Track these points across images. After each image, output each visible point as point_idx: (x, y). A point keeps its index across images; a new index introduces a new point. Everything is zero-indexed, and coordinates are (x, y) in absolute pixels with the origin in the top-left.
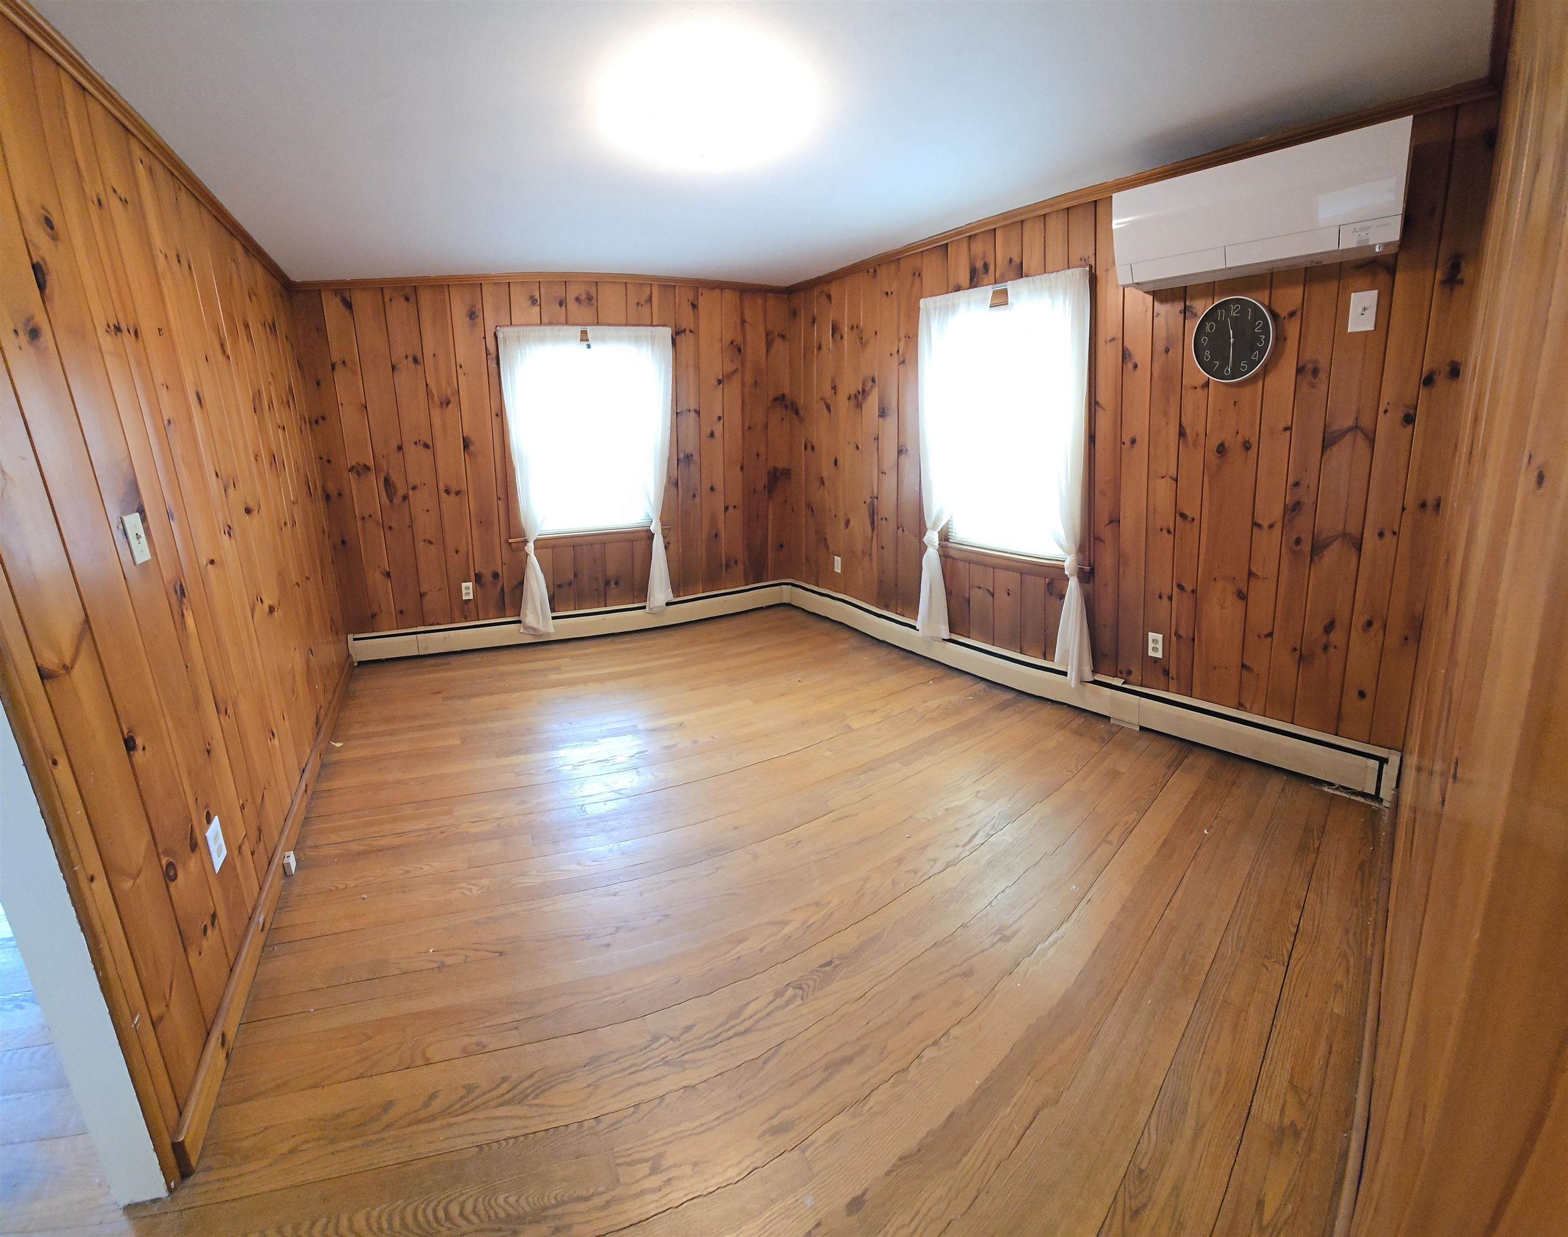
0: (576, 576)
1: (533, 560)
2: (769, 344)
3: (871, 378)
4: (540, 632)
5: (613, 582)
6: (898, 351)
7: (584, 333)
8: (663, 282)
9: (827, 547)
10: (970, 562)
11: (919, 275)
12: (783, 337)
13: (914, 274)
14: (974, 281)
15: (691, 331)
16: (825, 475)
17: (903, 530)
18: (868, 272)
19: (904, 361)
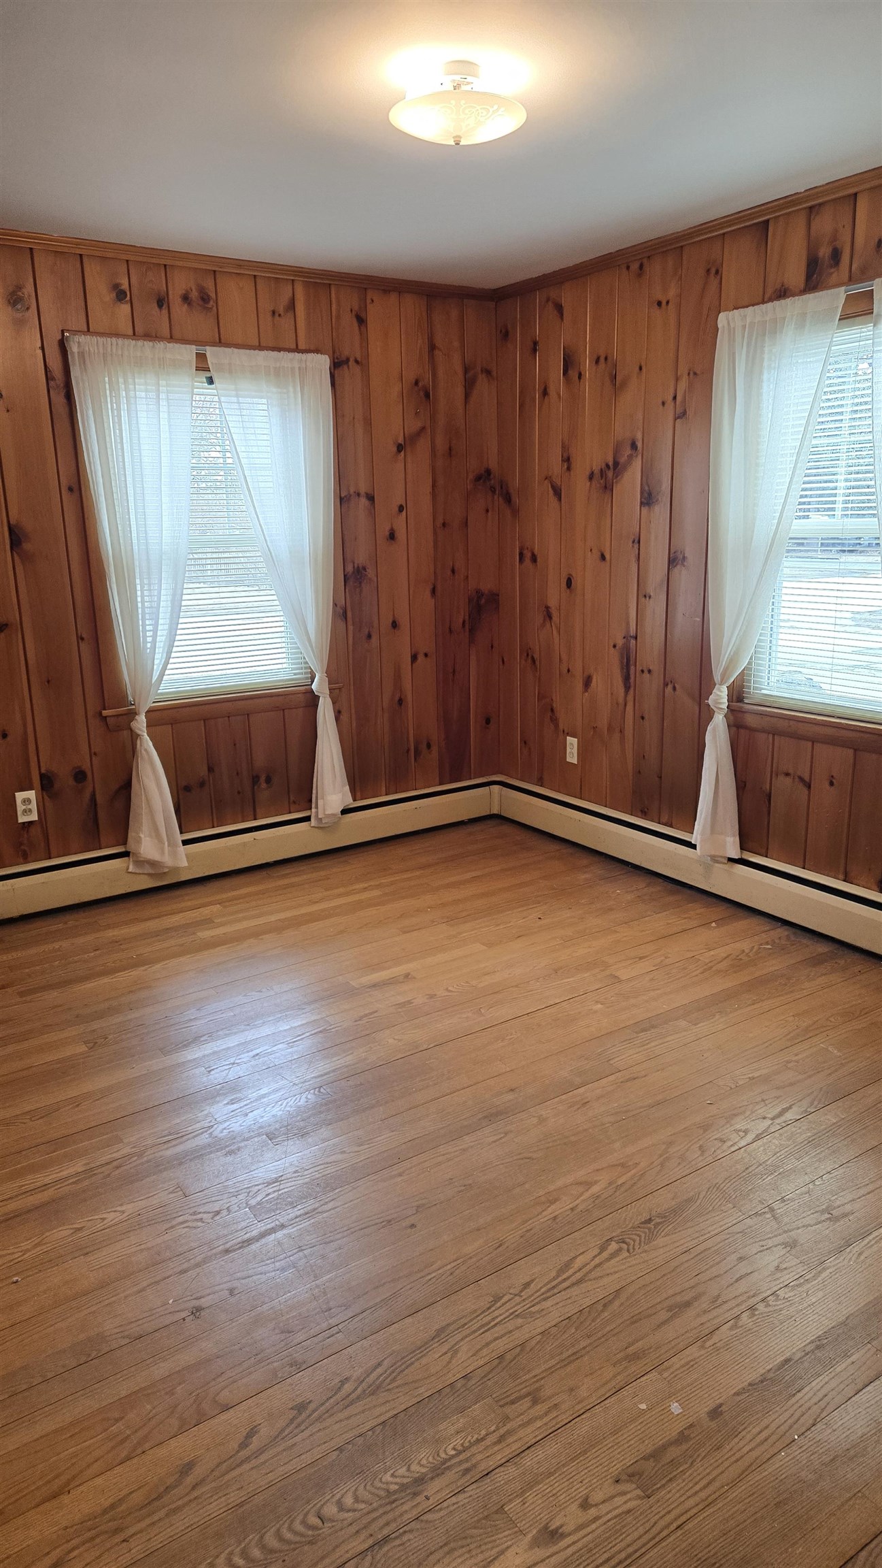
0: (210, 769)
1: (147, 745)
2: (469, 385)
3: (630, 442)
4: (163, 867)
5: (263, 779)
6: (675, 398)
7: (201, 357)
8: (311, 278)
9: (554, 720)
10: (774, 732)
11: (717, 272)
12: (488, 372)
13: (708, 271)
14: (814, 280)
15: (357, 362)
16: (552, 603)
17: (674, 689)
18: (628, 268)
19: (684, 413)
